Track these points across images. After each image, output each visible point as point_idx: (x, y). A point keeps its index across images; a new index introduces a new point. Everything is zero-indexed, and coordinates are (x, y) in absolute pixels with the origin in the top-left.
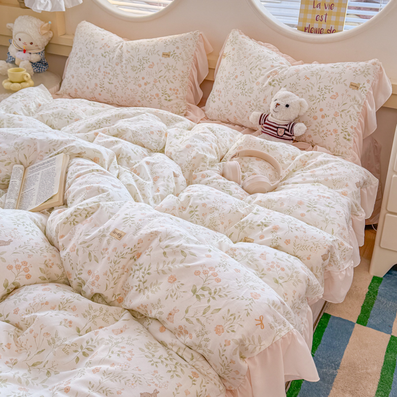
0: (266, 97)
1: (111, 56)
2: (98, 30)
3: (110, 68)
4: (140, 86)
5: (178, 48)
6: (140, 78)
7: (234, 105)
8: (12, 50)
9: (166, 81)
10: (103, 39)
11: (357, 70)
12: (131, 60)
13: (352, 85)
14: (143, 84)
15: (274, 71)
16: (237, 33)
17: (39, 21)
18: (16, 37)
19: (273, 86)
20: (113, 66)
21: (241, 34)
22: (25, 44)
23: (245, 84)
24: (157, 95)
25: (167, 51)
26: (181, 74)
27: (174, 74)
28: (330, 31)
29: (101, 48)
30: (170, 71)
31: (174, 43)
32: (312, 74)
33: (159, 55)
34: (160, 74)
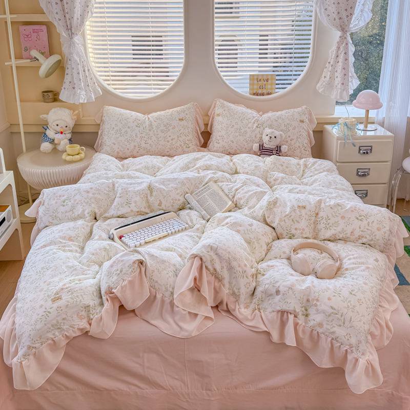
0: (256, 134)
1: (144, 126)
2: (122, 111)
3: (145, 133)
4: (168, 142)
5: (187, 114)
6: (168, 137)
7: (235, 142)
9: (184, 136)
10: (131, 116)
11: (299, 112)
13: (300, 121)
14: (170, 140)
15: (256, 119)
16: (222, 101)
19: (259, 128)
20: (147, 132)
22: (62, 127)
23: (240, 129)
24: (181, 145)
25: (181, 117)
26: (191, 130)
27: (188, 131)
28: (269, 94)
29: (133, 122)
30: (185, 129)
31: (183, 111)
32: (278, 118)
33: (176, 120)
34: (180, 132)
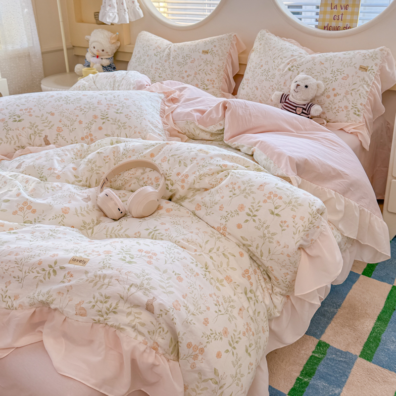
0: (286, 81)
1: (161, 55)
2: (153, 37)
3: (160, 64)
4: (183, 78)
5: (215, 46)
6: (184, 72)
7: (259, 89)
8: (89, 56)
9: (204, 73)
10: (156, 43)
11: (366, 55)
12: (177, 57)
13: (361, 68)
14: (185, 77)
15: (293, 59)
16: (264, 31)
17: (109, 33)
18: (91, 47)
19: (293, 71)
20: (163, 63)
21: (268, 32)
22: (98, 51)
23: (268, 71)
24: (197, 85)
25: (206, 49)
26: (218, 68)
27: (211, 68)
28: (346, 28)
29: (154, 50)
30: (208, 65)
31: (212, 42)
32: (327, 60)
33: (199, 52)
34: (199, 68)
